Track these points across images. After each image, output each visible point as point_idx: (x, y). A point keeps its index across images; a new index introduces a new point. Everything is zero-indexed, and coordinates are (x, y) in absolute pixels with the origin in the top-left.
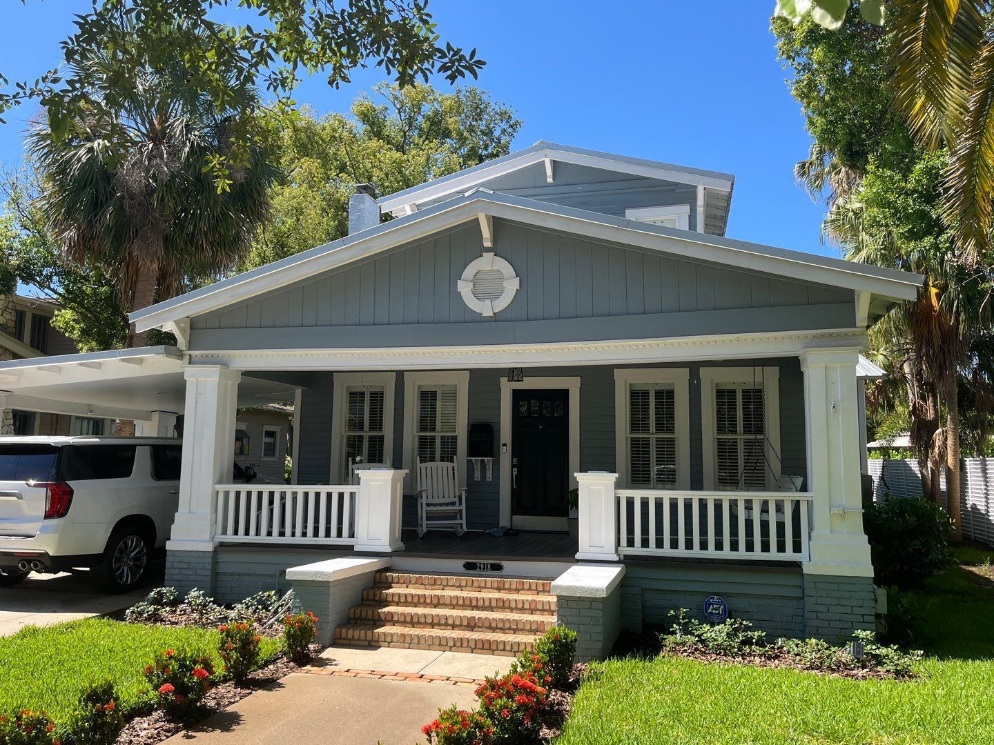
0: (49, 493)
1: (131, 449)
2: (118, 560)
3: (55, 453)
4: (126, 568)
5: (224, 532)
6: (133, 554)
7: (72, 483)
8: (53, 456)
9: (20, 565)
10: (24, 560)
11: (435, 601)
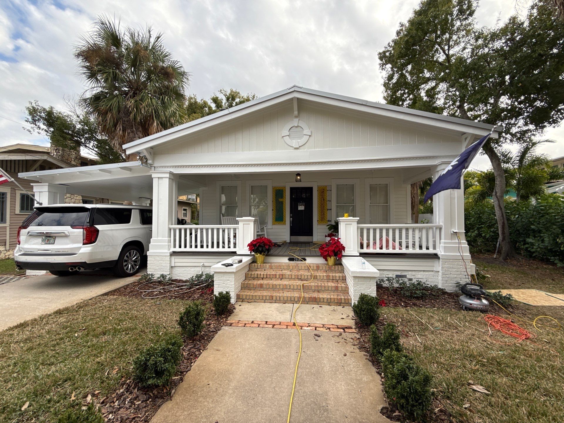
0: (85, 232)
1: (130, 210)
2: (126, 261)
3: (87, 212)
4: (130, 266)
5: (175, 247)
6: (134, 259)
7: (98, 227)
8: (86, 213)
9: (70, 269)
10: (72, 266)
11: (281, 277)
